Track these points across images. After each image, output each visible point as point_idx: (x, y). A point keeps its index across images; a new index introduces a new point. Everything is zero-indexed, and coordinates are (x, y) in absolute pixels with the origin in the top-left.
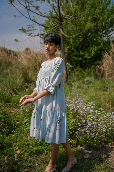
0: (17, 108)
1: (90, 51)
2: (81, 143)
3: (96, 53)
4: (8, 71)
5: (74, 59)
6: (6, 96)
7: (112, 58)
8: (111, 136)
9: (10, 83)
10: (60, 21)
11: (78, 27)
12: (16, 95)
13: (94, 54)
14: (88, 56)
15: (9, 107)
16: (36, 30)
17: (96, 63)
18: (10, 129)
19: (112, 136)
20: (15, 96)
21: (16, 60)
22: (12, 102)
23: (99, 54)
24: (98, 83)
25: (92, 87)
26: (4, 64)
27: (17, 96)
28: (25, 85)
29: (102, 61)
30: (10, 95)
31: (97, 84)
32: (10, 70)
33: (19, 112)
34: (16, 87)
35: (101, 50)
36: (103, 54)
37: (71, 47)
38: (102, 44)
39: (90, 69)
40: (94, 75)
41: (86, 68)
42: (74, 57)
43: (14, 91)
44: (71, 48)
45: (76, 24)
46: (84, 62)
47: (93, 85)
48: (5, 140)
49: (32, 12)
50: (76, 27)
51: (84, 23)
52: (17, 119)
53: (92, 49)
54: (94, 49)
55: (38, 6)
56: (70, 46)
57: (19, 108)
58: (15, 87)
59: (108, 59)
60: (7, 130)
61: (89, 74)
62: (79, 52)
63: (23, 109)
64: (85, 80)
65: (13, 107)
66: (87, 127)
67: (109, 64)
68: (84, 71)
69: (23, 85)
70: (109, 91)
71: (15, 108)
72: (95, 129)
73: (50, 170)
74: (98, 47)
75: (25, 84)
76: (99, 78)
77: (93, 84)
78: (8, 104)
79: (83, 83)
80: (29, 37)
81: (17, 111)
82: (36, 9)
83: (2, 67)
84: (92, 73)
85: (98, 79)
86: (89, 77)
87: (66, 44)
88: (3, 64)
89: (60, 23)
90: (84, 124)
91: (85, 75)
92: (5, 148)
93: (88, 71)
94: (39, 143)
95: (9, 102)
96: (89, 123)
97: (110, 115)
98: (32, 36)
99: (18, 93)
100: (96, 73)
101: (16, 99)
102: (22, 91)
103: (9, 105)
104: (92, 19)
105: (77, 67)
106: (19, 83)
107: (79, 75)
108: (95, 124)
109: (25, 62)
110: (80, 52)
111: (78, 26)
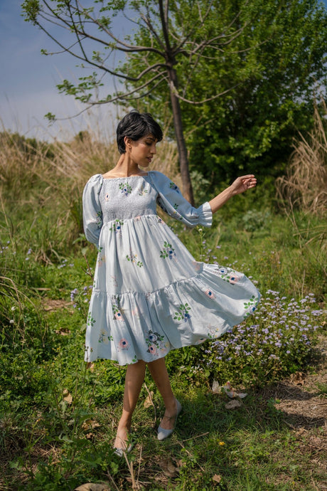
0: (60, 299)
1: (257, 138)
2: (223, 377)
3: (274, 141)
4: (31, 201)
5: (214, 159)
6: (30, 270)
7: (319, 155)
8: (296, 357)
9: (40, 233)
10: (167, 61)
11: (222, 71)
12: (56, 267)
13: (270, 146)
14: (254, 151)
15: (40, 297)
16: (102, 85)
18: (47, 350)
19: (300, 359)
20: (53, 267)
21: (50, 170)
22: (46, 284)
23: (283, 145)
24: (280, 227)
25: (263, 237)
26: (19, 182)
27: (59, 267)
28: (78, 239)
29: (291, 163)
30: (39, 267)
31: (276, 229)
32: (37, 197)
33: (66, 308)
34: (56, 243)
35: (289, 132)
36: (293, 146)
37: (205, 126)
38: (290, 115)
39: (259, 187)
40: (270, 204)
42: (213, 156)
43: (51, 255)
44: (205, 129)
45: (215, 63)
46: (240, 167)
47: (266, 232)
48: (36, 375)
50: (217, 70)
51: (239, 58)
52: (61, 326)
53: (264, 131)
54: (268, 132)
55: (106, 18)
56: (202, 126)
57: (65, 300)
58: (52, 243)
59: (309, 157)
60: (39, 351)
61: (256, 202)
62: (228, 142)
63: (77, 299)
64: (246, 218)
65: (50, 298)
66: (236, 337)
67: (312, 173)
69: (74, 238)
70: (301, 247)
71: (54, 299)
72: (255, 341)
74: (280, 124)
75: (79, 237)
76: (285, 212)
77: (265, 228)
78: (37, 289)
79: (240, 226)
80: (85, 105)
81: (62, 305)
83: (13, 190)
84: (266, 199)
85: (283, 216)
86: (255, 210)
87: (190, 119)
88: (16, 182)
89: (169, 65)
91: (246, 206)
92: (37, 392)
93: (254, 191)
94: (119, 379)
95: (40, 285)
98: (93, 104)
99: (62, 260)
100: (275, 198)
101: (57, 275)
102: (73, 254)
103: (40, 291)
104: (262, 47)
105: (223, 183)
106: (62, 233)
108: (256, 329)
109: (76, 175)
110: (229, 140)
111: (221, 67)
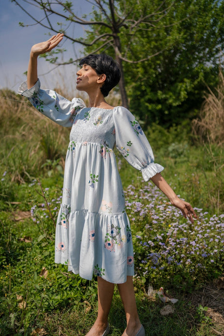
0: (29, 211)
1: (177, 91)
2: (157, 282)
3: (189, 94)
4: (16, 136)
5: (147, 107)
6: (6, 188)
8: (218, 264)
9: (16, 160)
10: (114, 32)
11: (153, 43)
12: (28, 185)
13: (187, 97)
14: (175, 100)
15: (13, 209)
16: (65, 50)
17: (191, 114)
19: (221, 266)
20: (25, 186)
22: (18, 198)
23: (197, 96)
24: (195, 155)
25: (183, 162)
27: (30, 185)
28: (46, 164)
29: (203, 109)
30: (15, 185)
31: (193, 157)
32: (21, 134)
34: (29, 167)
35: (201, 87)
36: (204, 97)
38: (201, 75)
39: (179, 127)
40: (187, 138)
41: (171, 126)
42: (147, 104)
43: (25, 176)
44: (141, 85)
45: (148, 37)
46: (166, 112)
47: (186, 159)
49: (57, 14)
50: (149, 42)
51: (165, 34)
52: (26, 235)
53: (182, 86)
54: (185, 87)
55: (69, 2)
56: (139, 83)
58: (25, 167)
59: (216, 105)
61: (178, 137)
64: (170, 149)
65: (20, 210)
66: (168, 249)
67: (218, 116)
68: (168, 132)
69: (43, 162)
70: (215, 171)
71: (23, 211)
72: (183, 252)
73: (99, 333)
74: (193, 81)
75: (46, 162)
76: (199, 145)
77: (185, 156)
78: (10, 203)
79: (167, 154)
80: (53, 66)
81: (29, 216)
82: (66, 8)
83: (4, 128)
84: (184, 135)
85: (197, 147)
86: (177, 143)
87: (130, 78)
88: (7, 123)
89: (115, 35)
90: (160, 243)
91: (170, 140)
93: (176, 130)
94: (67, 286)
95: (13, 199)
96: (171, 240)
97: (215, 222)
98: (60, 65)
99: (33, 180)
100: (191, 135)
102: (42, 175)
103: (13, 205)
104: (181, 25)
105: (154, 124)
106: (33, 160)
107: (158, 139)
108: (184, 241)
110: (158, 93)
111: (152, 41)
